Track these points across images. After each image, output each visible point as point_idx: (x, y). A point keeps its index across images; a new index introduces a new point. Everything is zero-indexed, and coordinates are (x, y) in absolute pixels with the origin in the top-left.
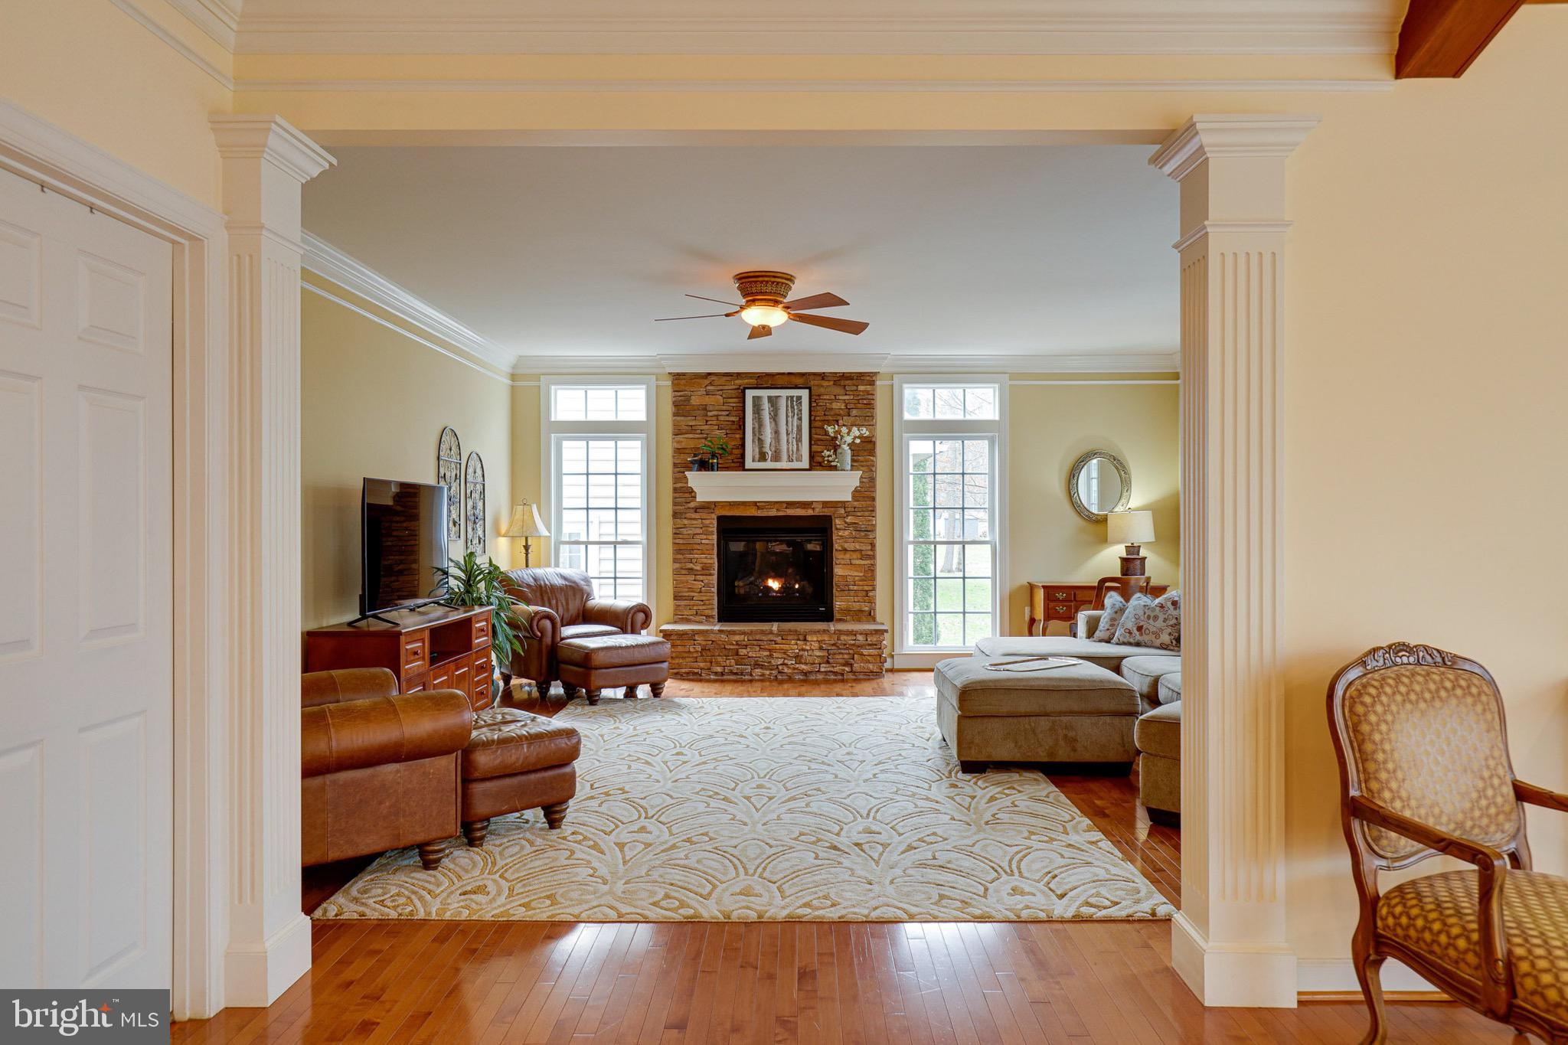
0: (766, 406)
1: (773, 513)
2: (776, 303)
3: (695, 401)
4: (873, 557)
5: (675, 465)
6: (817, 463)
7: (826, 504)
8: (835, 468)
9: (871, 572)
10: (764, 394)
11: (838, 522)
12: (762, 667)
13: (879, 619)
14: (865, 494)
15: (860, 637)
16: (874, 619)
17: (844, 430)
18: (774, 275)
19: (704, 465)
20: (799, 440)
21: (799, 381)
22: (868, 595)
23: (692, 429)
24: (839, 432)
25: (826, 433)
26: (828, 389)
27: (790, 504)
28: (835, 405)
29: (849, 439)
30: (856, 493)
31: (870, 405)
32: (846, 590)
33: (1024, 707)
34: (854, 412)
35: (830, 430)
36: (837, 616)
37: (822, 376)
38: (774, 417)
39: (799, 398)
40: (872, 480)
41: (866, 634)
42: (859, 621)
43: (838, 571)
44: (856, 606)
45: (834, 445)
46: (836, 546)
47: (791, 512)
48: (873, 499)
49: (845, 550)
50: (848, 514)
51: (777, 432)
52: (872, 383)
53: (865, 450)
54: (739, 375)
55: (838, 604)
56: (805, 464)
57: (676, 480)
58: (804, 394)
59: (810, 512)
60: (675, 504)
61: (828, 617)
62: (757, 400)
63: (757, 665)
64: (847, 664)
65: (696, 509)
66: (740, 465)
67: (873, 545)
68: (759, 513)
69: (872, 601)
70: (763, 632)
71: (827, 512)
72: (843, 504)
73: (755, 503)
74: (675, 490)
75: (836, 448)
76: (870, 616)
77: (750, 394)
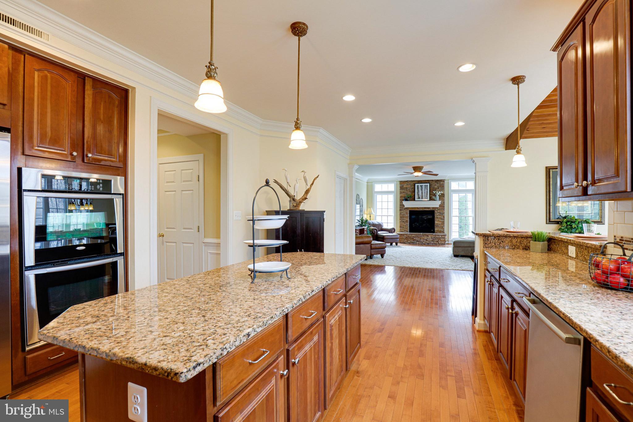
0: (420, 187)
1: (421, 210)
2: (420, 172)
3: (405, 186)
4: (444, 219)
5: (400, 200)
6: (431, 199)
7: (433, 208)
8: (435, 200)
9: (443, 223)
10: (420, 185)
11: (436, 212)
12: (418, 242)
14: (442, 206)
15: (440, 236)
16: (444, 233)
17: (437, 192)
18: (420, 167)
19: (406, 200)
20: (427, 194)
21: (427, 182)
22: (443, 228)
23: (404, 192)
24: (436, 192)
25: (433, 193)
26: (434, 183)
27: (425, 208)
28: (435, 187)
29: (438, 194)
30: (440, 206)
31: (443, 187)
32: (438, 226)
33: (466, 245)
34: (440, 188)
35: (434, 192)
36: (435, 232)
37: (432, 181)
38: (422, 190)
39: (427, 185)
40: (444, 203)
41: (442, 236)
42: (440, 233)
43: (436, 222)
44: (440, 230)
45: (435, 195)
46: (435, 217)
47: (425, 210)
48: (444, 207)
49: (438, 218)
50: (438, 210)
51: (422, 193)
52: (444, 182)
53: (442, 196)
54: (414, 181)
55: (436, 229)
56: (428, 199)
57: (400, 203)
58: (428, 184)
59: (429, 210)
60: (400, 208)
61: (434, 232)
62: (418, 186)
63: (417, 241)
64: (437, 242)
65: (405, 209)
66: (414, 200)
67: (444, 217)
68: (418, 210)
69: (444, 229)
70: (418, 234)
71: (433, 210)
72: (437, 208)
73: (417, 208)
74: (400, 205)
75: (435, 196)
76: (443, 232)
77: (416, 185)
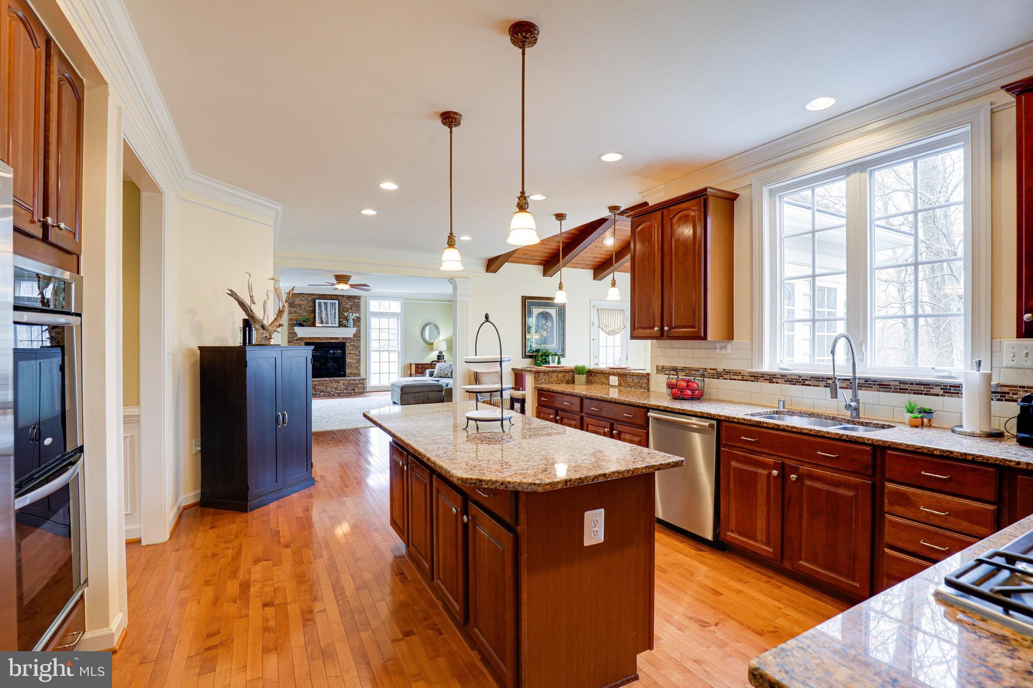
0: (323, 305)
1: (325, 341)
3: (297, 302)
4: (360, 356)
5: (289, 324)
6: (341, 325)
7: (343, 338)
8: (347, 327)
9: (359, 361)
10: (323, 301)
11: (348, 344)
12: (324, 392)
13: (361, 376)
14: (357, 335)
15: (357, 381)
16: (360, 376)
17: (351, 314)
18: (346, 276)
19: (301, 325)
20: (335, 317)
21: (334, 297)
22: (358, 368)
23: (295, 312)
24: (349, 315)
25: (344, 315)
26: (344, 301)
27: (331, 338)
28: (347, 306)
29: (352, 317)
30: (354, 335)
31: (359, 306)
32: (350, 366)
34: (354, 308)
35: (346, 314)
36: (347, 375)
37: (343, 296)
38: (326, 309)
39: (335, 303)
40: (360, 331)
41: (359, 380)
42: (355, 376)
43: (348, 360)
44: (354, 372)
45: (347, 319)
46: (347, 352)
47: (331, 341)
48: (360, 337)
49: (350, 353)
50: (351, 342)
51: (327, 314)
52: (360, 299)
53: (357, 321)
54: (313, 294)
55: (348, 371)
56: (337, 325)
57: (289, 330)
58: (337, 302)
59: (338, 341)
60: (289, 338)
61: (344, 375)
62: (320, 303)
63: (322, 391)
64: (353, 390)
65: (297, 340)
66: (313, 325)
67: (360, 352)
68: (320, 341)
69: (359, 370)
70: (324, 381)
71: (344, 341)
72: (350, 338)
73: (319, 338)
74: (289, 333)
75: (347, 320)
76: (359, 375)
77: (317, 301)
